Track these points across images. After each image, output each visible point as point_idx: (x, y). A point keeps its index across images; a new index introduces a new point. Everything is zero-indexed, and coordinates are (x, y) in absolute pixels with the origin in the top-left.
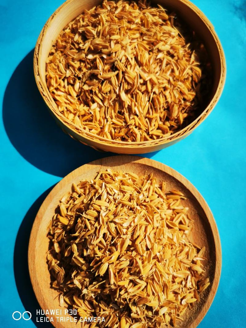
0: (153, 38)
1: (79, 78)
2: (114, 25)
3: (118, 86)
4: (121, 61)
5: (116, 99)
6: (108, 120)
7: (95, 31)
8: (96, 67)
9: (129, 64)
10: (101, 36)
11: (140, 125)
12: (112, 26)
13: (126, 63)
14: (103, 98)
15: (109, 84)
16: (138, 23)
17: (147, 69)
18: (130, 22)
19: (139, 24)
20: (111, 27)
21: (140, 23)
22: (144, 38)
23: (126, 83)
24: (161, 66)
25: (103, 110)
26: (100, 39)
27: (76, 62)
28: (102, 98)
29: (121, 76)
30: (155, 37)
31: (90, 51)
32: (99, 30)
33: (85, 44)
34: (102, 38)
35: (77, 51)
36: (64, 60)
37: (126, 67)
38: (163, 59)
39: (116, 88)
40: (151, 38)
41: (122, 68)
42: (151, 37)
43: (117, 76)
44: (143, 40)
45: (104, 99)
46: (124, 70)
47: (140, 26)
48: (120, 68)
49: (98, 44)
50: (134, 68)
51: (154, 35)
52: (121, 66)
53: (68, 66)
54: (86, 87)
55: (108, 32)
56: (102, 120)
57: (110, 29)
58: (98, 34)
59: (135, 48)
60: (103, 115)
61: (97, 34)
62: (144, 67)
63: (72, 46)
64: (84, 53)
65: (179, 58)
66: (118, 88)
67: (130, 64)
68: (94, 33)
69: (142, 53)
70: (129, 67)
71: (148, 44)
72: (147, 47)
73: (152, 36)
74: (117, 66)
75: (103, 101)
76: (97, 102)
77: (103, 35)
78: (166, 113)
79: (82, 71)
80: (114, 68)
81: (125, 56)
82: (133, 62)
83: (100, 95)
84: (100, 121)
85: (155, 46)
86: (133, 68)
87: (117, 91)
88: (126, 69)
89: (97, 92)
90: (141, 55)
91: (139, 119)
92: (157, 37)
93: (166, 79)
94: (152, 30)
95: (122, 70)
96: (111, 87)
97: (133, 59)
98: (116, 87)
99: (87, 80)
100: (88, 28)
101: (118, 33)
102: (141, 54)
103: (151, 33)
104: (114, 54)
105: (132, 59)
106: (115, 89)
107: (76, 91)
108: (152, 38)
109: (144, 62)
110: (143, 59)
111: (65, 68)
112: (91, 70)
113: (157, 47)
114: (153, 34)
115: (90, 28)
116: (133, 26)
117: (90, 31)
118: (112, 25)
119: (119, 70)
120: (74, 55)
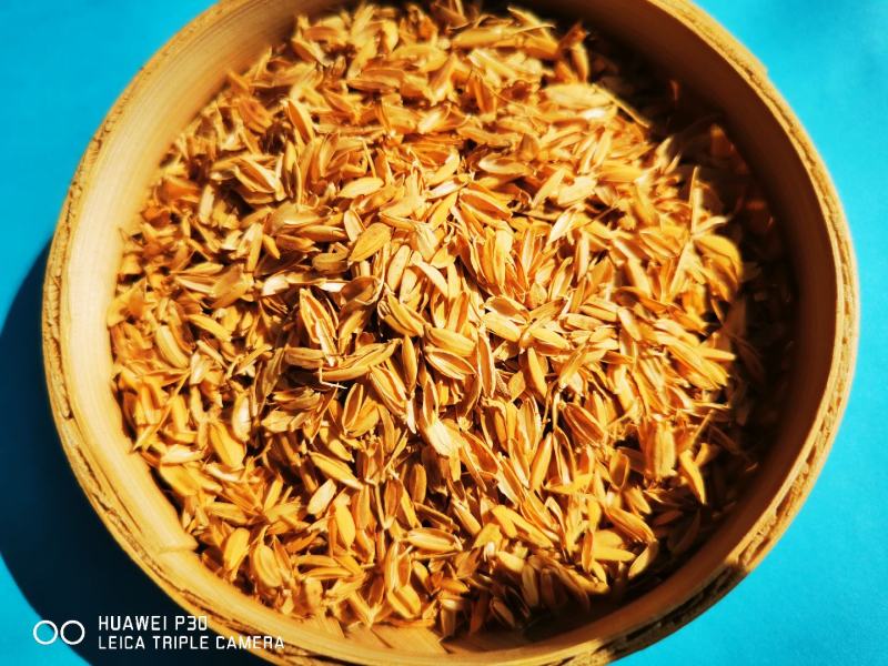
0: (520, 161)
1: (246, 381)
2: (349, 135)
3: (408, 397)
4: (397, 293)
5: (409, 448)
6: (393, 535)
7: (273, 168)
8: (304, 340)
9: (435, 299)
10: (301, 191)
11: (527, 533)
12: (340, 139)
13: (426, 296)
14: (354, 457)
15: (368, 398)
16: (447, 100)
17: (517, 299)
18: (413, 102)
19: (453, 104)
20: (339, 146)
21: (453, 96)
22: (484, 164)
23: (441, 382)
24: (572, 269)
25: (363, 501)
26: (301, 206)
27: (220, 313)
28: (349, 457)
29: (411, 354)
30: (528, 155)
31: (266, 261)
32: (289, 168)
33: (243, 229)
34: (310, 199)
35: (218, 267)
36: (173, 311)
37: (428, 316)
38: (576, 234)
39: (404, 410)
40: (511, 161)
41: (409, 324)
42: (509, 153)
43: (398, 359)
44: (480, 174)
45: (358, 456)
46: (421, 333)
47: (458, 112)
48: (402, 326)
49: (295, 232)
50: (463, 313)
51: (522, 146)
52: (404, 312)
53: (192, 333)
54: (276, 422)
55: (328, 169)
56: (368, 543)
57: (337, 153)
58: (289, 179)
59: (451, 218)
60: (368, 519)
61: (283, 179)
62: (504, 296)
63: (197, 247)
64: (246, 272)
65: (640, 223)
66: (410, 405)
67: (442, 298)
68: (273, 179)
69: (483, 235)
70: (438, 315)
71: (501, 189)
72: (500, 202)
73: (513, 148)
74: (390, 320)
75: (357, 469)
76: (330, 477)
77: (308, 185)
78: (627, 458)
79: (251, 350)
80: (378, 328)
81: (413, 268)
82: (453, 286)
83: (336, 446)
84: (357, 546)
85: (533, 191)
86: (455, 311)
87: (410, 420)
88: (429, 325)
89: (324, 434)
90: (480, 247)
91: (518, 512)
92: (535, 149)
93: (606, 322)
94: (511, 124)
95: (413, 331)
96: (381, 407)
97: (452, 271)
98: (401, 405)
99: (276, 389)
100: (246, 157)
101: (369, 168)
102: (482, 241)
103: (508, 135)
104: (365, 266)
105: (444, 272)
106: (400, 412)
107: (239, 441)
108: (512, 158)
109: (500, 275)
110: (491, 262)
111: (181, 343)
112: (287, 347)
113: (541, 196)
114: (515, 139)
115: (253, 157)
116: (430, 122)
117: (256, 171)
118: (341, 135)
119: (402, 337)
120: (210, 284)
